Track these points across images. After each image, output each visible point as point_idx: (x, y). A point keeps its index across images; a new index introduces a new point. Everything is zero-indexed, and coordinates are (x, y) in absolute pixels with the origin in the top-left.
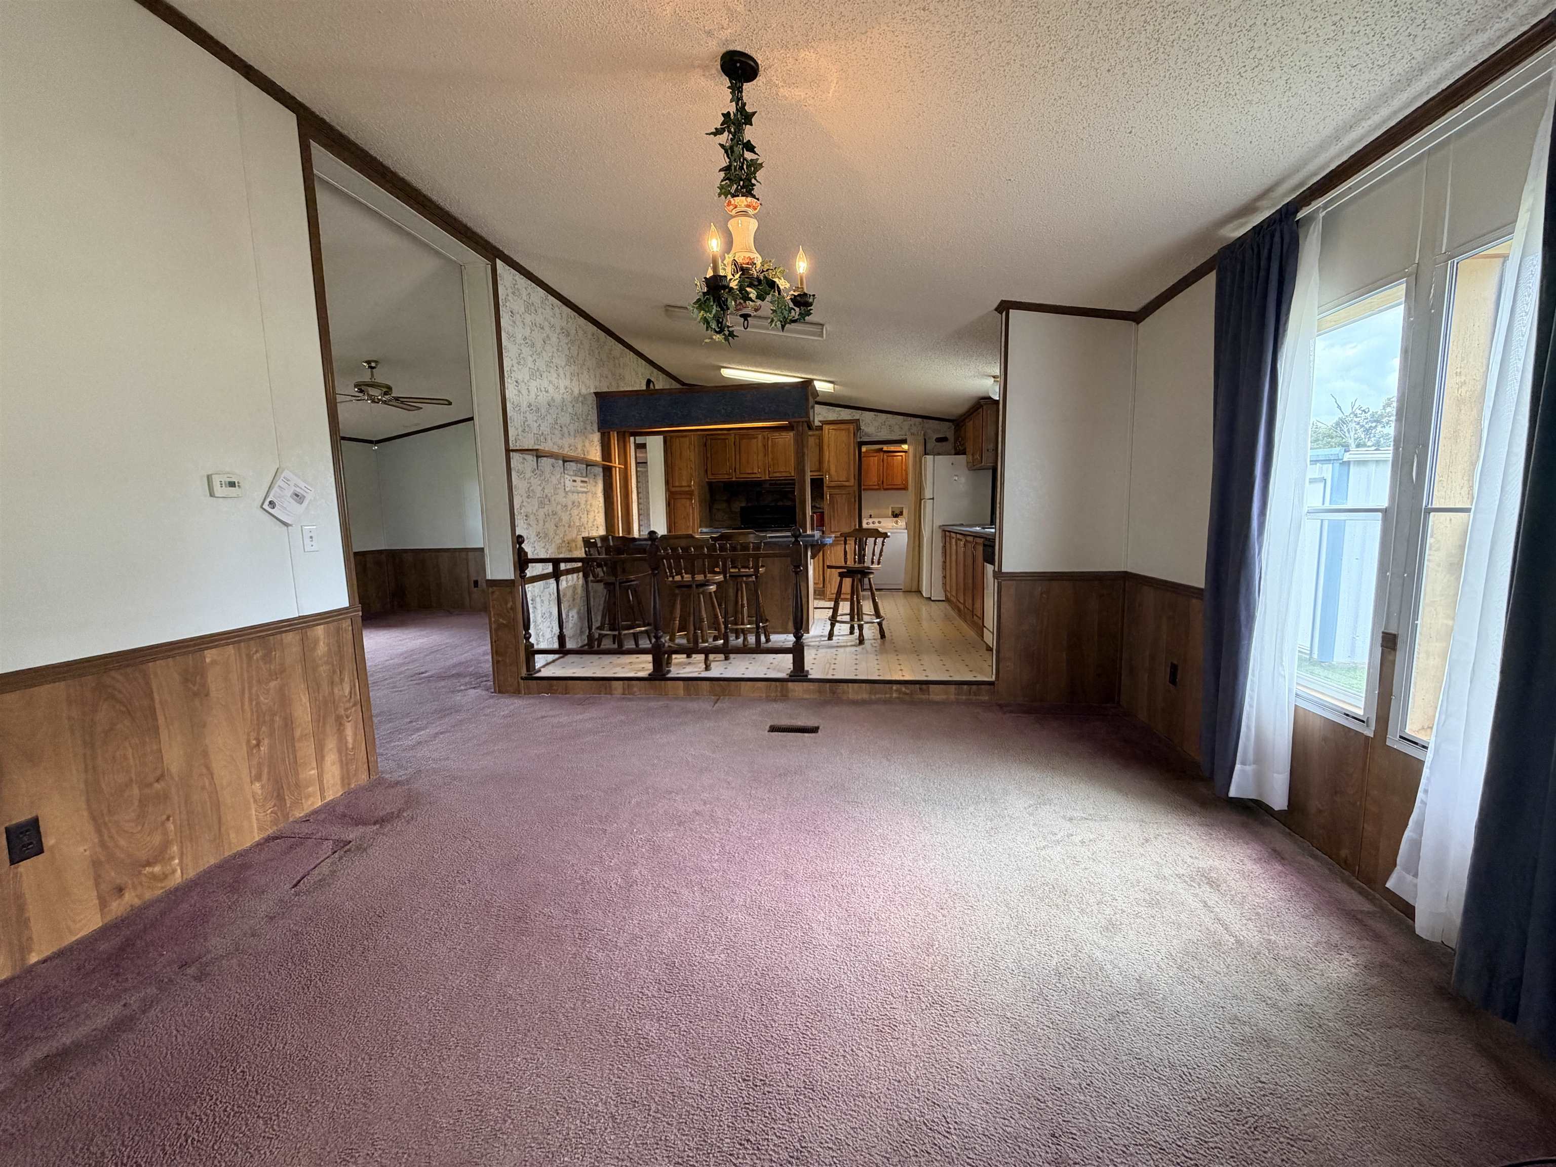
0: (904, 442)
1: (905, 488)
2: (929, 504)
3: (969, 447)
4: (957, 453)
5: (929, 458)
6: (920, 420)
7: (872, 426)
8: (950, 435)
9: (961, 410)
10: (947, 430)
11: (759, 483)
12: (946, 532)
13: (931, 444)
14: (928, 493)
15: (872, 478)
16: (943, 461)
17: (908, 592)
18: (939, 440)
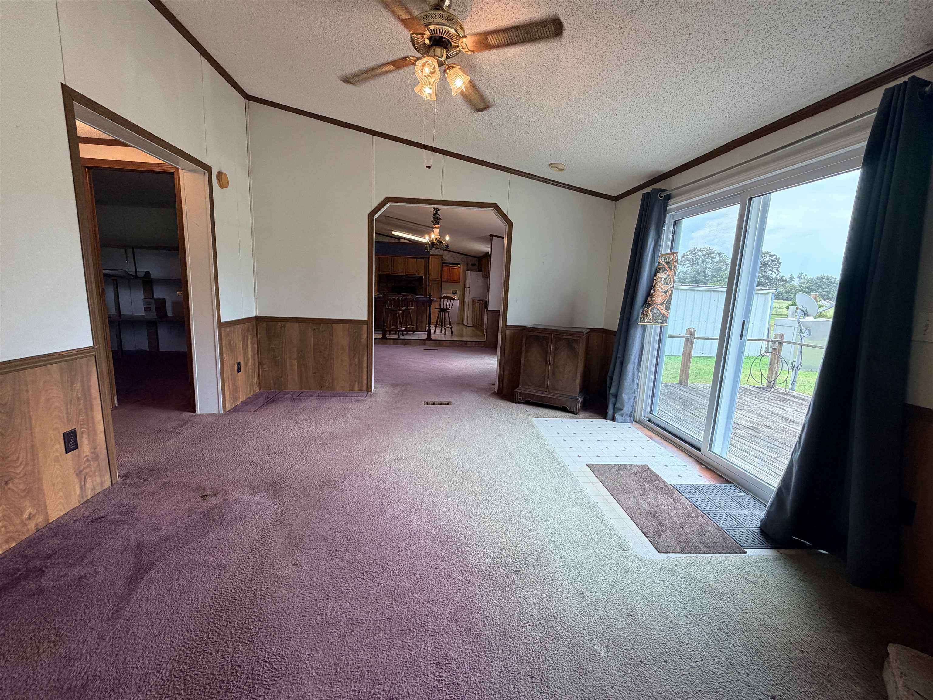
0: (459, 264)
1: (459, 283)
2: (468, 289)
3: (483, 269)
4: (479, 271)
5: (469, 272)
6: (465, 256)
7: (448, 258)
8: (477, 263)
9: (481, 255)
10: (475, 261)
11: (402, 276)
12: (474, 300)
13: (470, 266)
14: (468, 286)
15: (445, 277)
16: (473, 273)
17: (459, 324)
18: (472, 265)
